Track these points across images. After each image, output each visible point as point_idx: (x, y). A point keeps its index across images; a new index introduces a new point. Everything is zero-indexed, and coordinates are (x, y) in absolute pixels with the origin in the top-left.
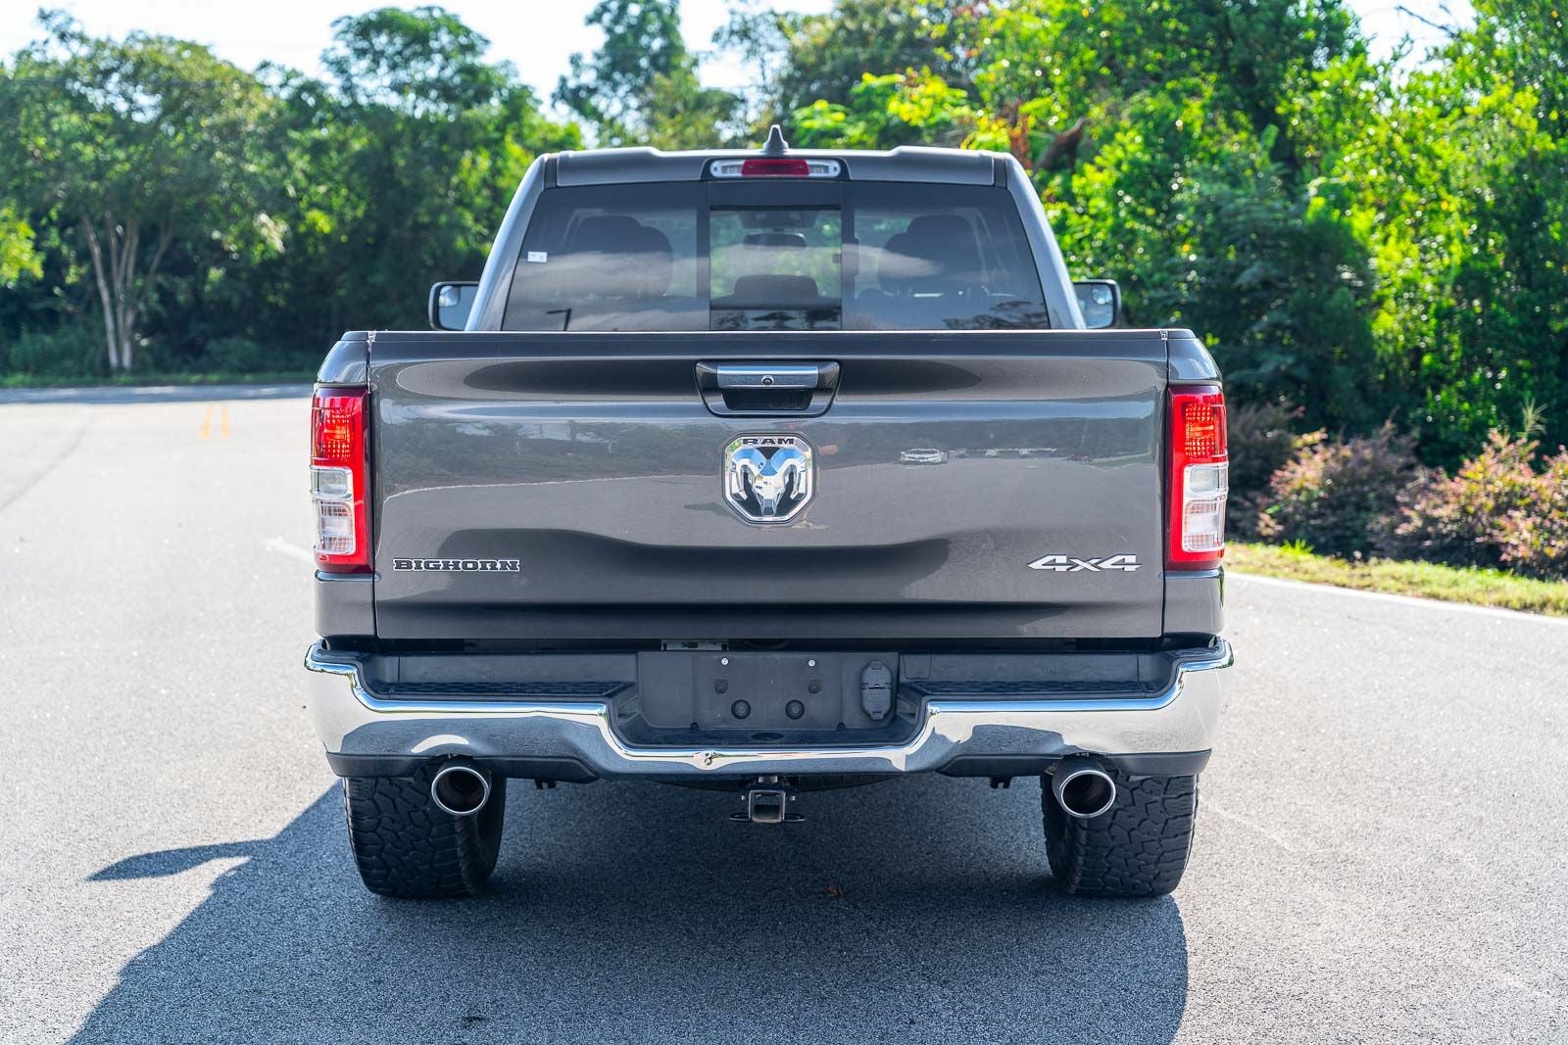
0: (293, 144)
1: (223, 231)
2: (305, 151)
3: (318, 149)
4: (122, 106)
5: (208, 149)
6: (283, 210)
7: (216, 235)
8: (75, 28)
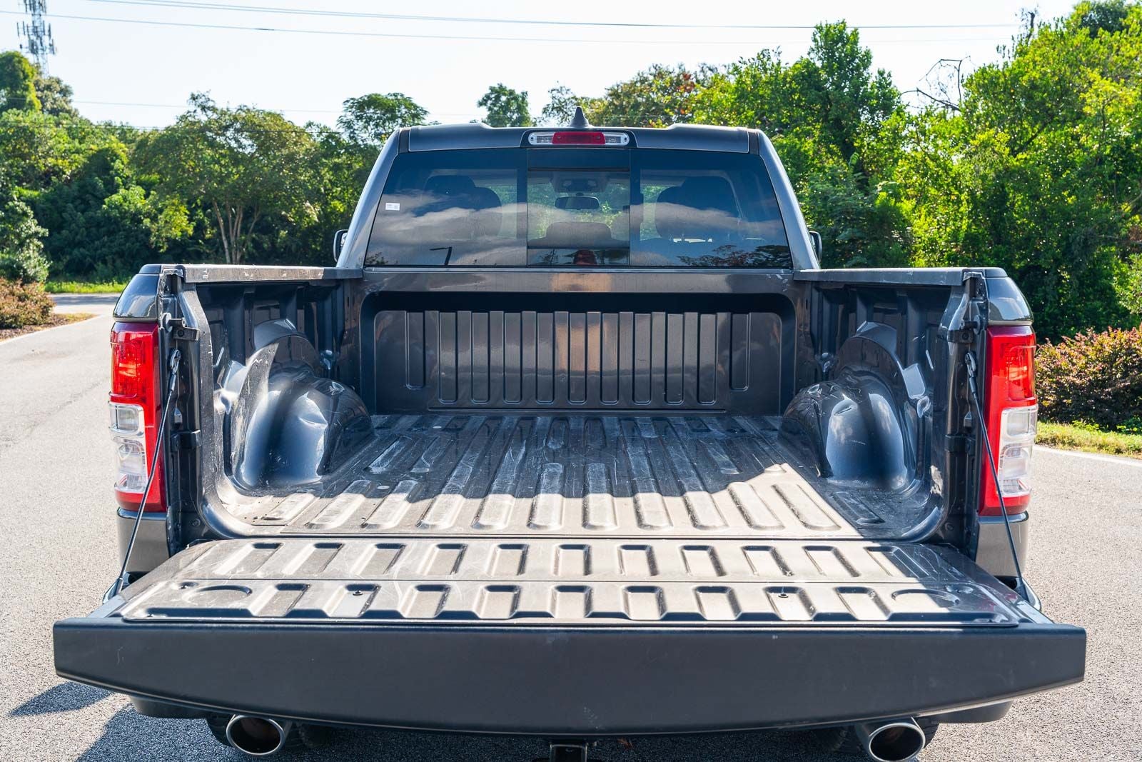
0: (323, 165)
1: (287, 212)
2: (331, 169)
3: (336, 168)
4: (233, 144)
5: (280, 167)
6: (319, 200)
7: (283, 213)
8: (210, 104)
